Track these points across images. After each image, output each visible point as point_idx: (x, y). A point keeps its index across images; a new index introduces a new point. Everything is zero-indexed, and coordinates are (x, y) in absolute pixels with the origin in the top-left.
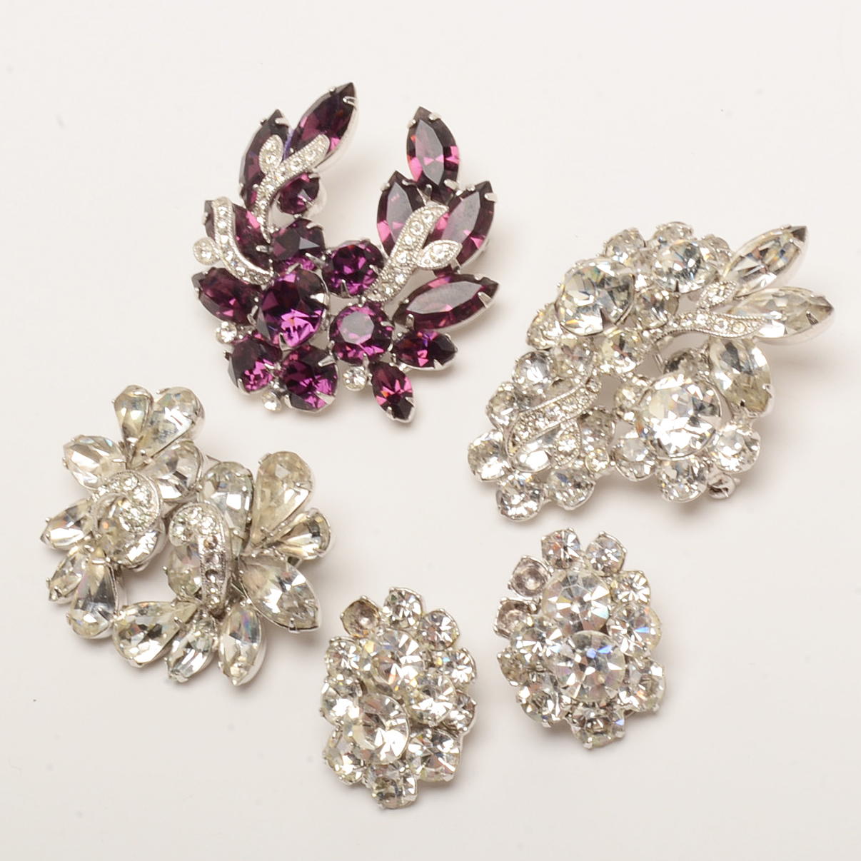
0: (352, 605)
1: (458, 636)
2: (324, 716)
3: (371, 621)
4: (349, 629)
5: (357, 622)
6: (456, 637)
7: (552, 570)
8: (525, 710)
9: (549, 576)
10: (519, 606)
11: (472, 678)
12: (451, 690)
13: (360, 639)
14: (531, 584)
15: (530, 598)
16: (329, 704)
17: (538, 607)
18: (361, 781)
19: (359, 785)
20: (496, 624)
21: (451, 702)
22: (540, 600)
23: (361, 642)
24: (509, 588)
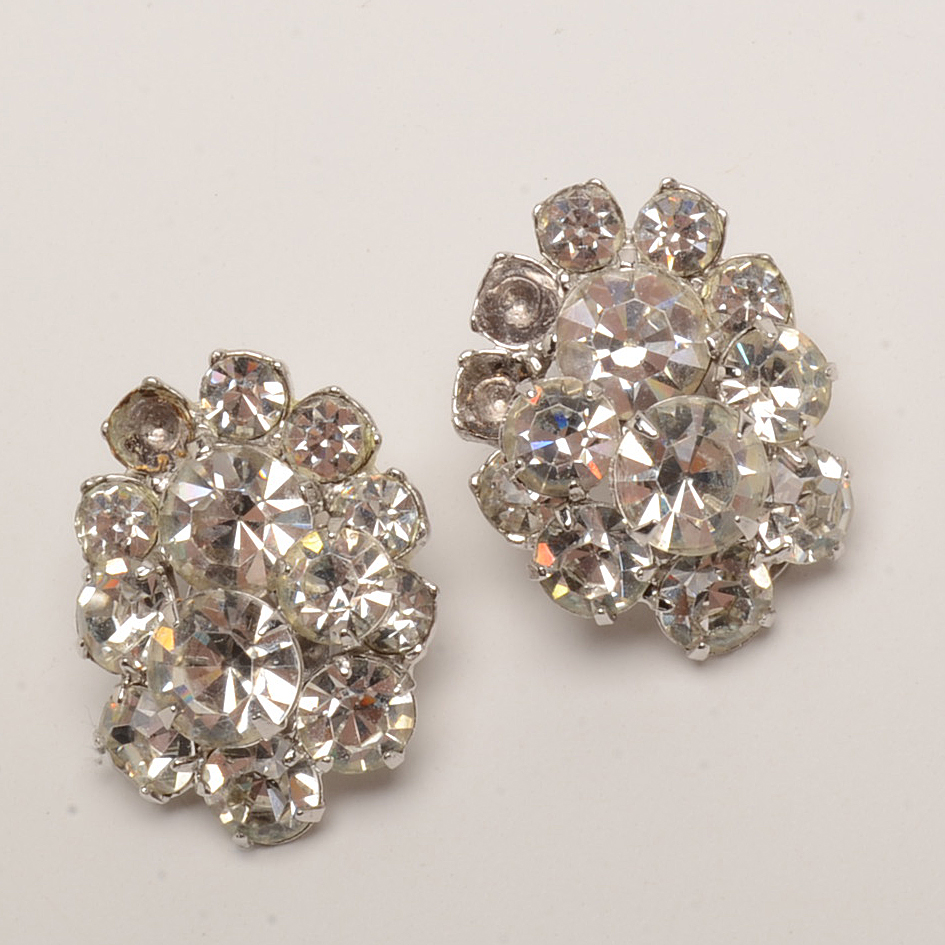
0: (126, 401)
1: (377, 442)
2: (89, 656)
3: (171, 433)
4: (124, 456)
5: (139, 441)
6: (373, 445)
7: (565, 278)
8: (550, 592)
9: (561, 292)
10: (501, 365)
11: (421, 535)
12: (381, 562)
13: (152, 475)
14: (518, 314)
15: (525, 346)
16: (100, 628)
17: (546, 362)
18: (193, 790)
19: (190, 800)
20: (456, 412)
21: (389, 590)
22: (553, 344)
23: (156, 481)
24: (475, 329)
